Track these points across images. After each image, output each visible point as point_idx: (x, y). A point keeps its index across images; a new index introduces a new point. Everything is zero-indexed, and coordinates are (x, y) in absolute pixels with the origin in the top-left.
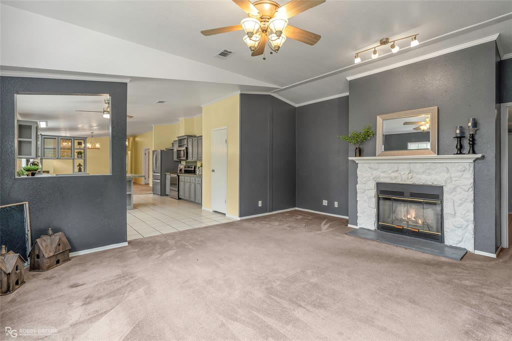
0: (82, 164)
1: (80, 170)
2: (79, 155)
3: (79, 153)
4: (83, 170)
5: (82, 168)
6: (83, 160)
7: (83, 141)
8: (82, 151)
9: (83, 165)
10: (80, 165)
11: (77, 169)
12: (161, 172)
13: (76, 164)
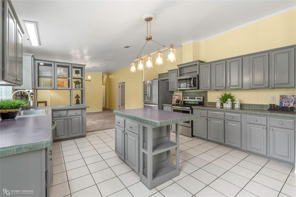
0: (80, 95)
1: (78, 102)
2: (77, 85)
3: (77, 83)
4: (80, 102)
5: (80, 99)
6: (80, 91)
7: (80, 70)
8: (80, 81)
9: (80, 97)
10: (77, 96)
11: (74, 101)
12: (159, 104)
13: (74, 95)
